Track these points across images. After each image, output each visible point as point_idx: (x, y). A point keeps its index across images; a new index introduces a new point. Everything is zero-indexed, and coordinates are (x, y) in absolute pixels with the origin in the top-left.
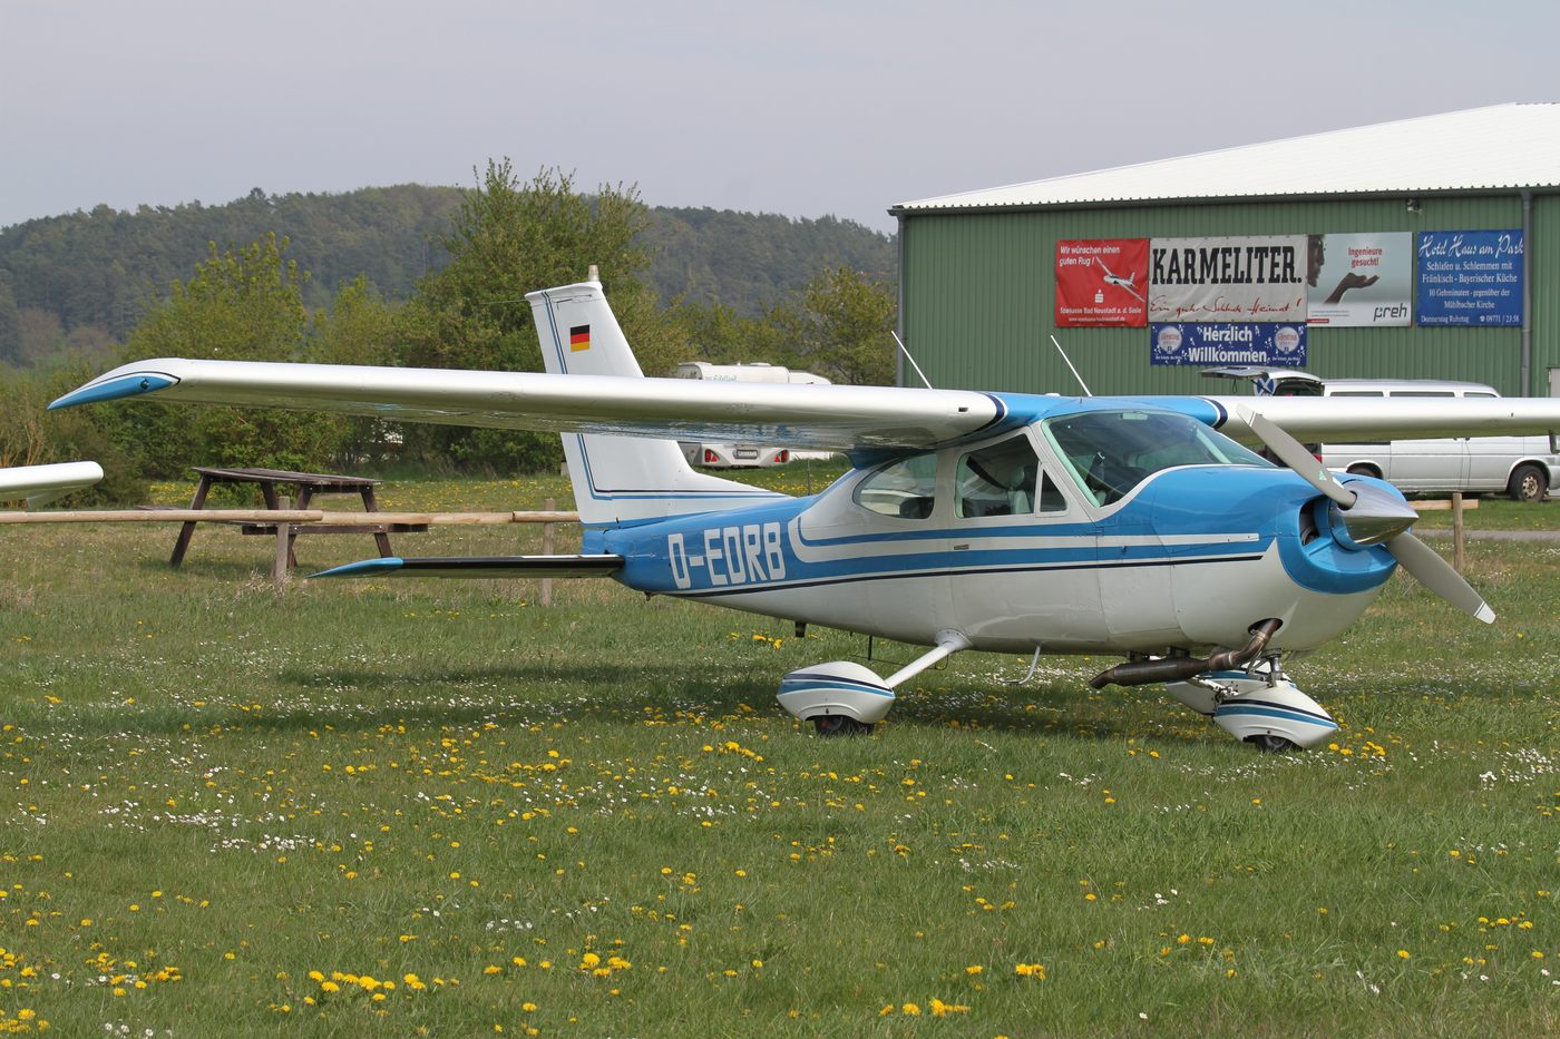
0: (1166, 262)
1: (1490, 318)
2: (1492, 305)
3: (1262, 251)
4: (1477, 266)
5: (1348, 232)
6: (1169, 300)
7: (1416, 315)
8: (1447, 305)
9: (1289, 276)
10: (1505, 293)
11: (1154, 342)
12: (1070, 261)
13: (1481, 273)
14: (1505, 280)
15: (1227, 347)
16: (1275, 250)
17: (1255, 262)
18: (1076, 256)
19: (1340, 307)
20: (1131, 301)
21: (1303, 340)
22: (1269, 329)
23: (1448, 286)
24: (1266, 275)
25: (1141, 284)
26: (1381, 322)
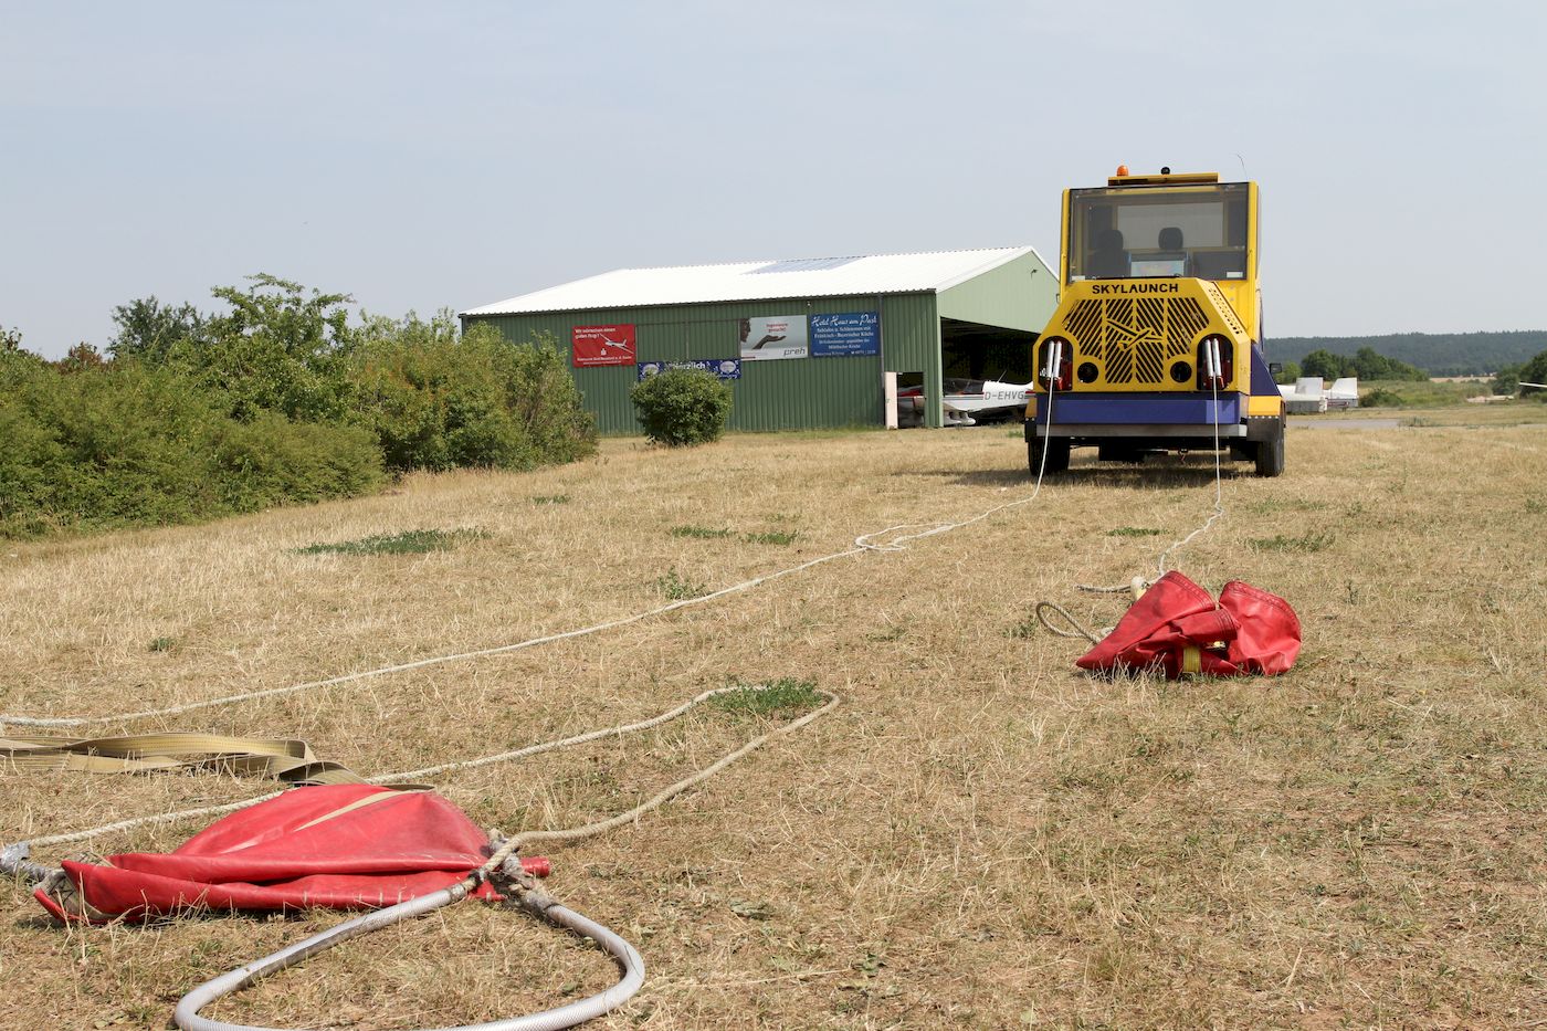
1: (857, 352)
2: (859, 346)
4: (849, 329)
5: (765, 316)
7: (811, 353)
8: (830, 347)
10: (866, 341)
11: (640, 372)
12: (583, 336)
13: (852, 332)
14: (866, 334)
18: (587, 334)
19: (761, 350)
20: (626, 354)
21: (738, 367)
22: (715, 363)
23: (831, 339)
25: (631, 345)
26: (787, 357)
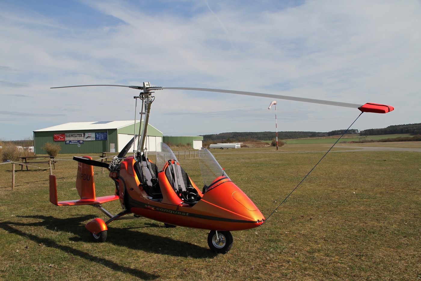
0: (67, 136)
2: (104, 138)
3: (78, 135)
4: (102, 135)
5: (88, 133)
6: (67, 139)
7: (96, 139)
9: (81, 136)
11: (66, 142)
14: (105, 136)
15: (74, 142)
16: (80, 134)
17: (77, 135)
18: (56, 135)
19: (87, 139)
20: (63, 139)
21: (83, 142)
22: (79, 141)
23: (99, 137)
24: (79, 136)
25: (64, 137)
26: (92, 140)
